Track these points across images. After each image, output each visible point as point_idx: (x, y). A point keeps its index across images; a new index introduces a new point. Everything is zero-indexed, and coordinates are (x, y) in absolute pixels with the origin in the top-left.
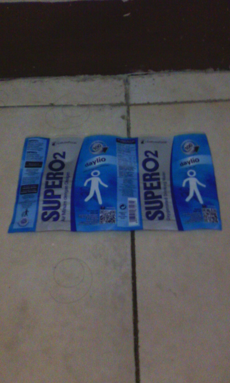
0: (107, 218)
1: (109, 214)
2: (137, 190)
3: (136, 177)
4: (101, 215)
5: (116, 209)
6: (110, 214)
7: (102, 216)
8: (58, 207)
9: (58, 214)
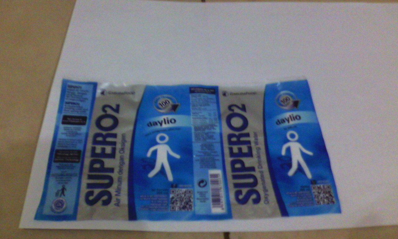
0: (181, 201)
1: (183, 196)
2: (220, 158)
3: (218, 139)
4: (171, 196)
5: (193, 186)
6: (185, 195)
7: (173, 198)
8: (110, 185)
9: (109, 194)
